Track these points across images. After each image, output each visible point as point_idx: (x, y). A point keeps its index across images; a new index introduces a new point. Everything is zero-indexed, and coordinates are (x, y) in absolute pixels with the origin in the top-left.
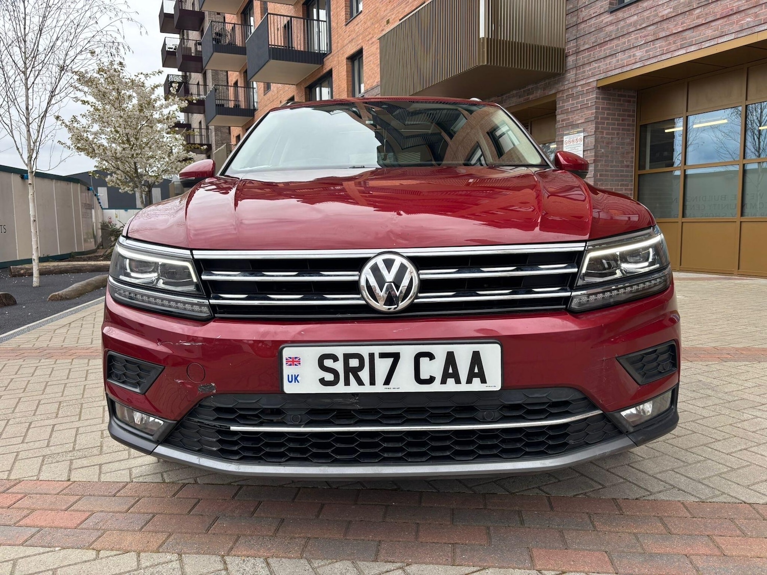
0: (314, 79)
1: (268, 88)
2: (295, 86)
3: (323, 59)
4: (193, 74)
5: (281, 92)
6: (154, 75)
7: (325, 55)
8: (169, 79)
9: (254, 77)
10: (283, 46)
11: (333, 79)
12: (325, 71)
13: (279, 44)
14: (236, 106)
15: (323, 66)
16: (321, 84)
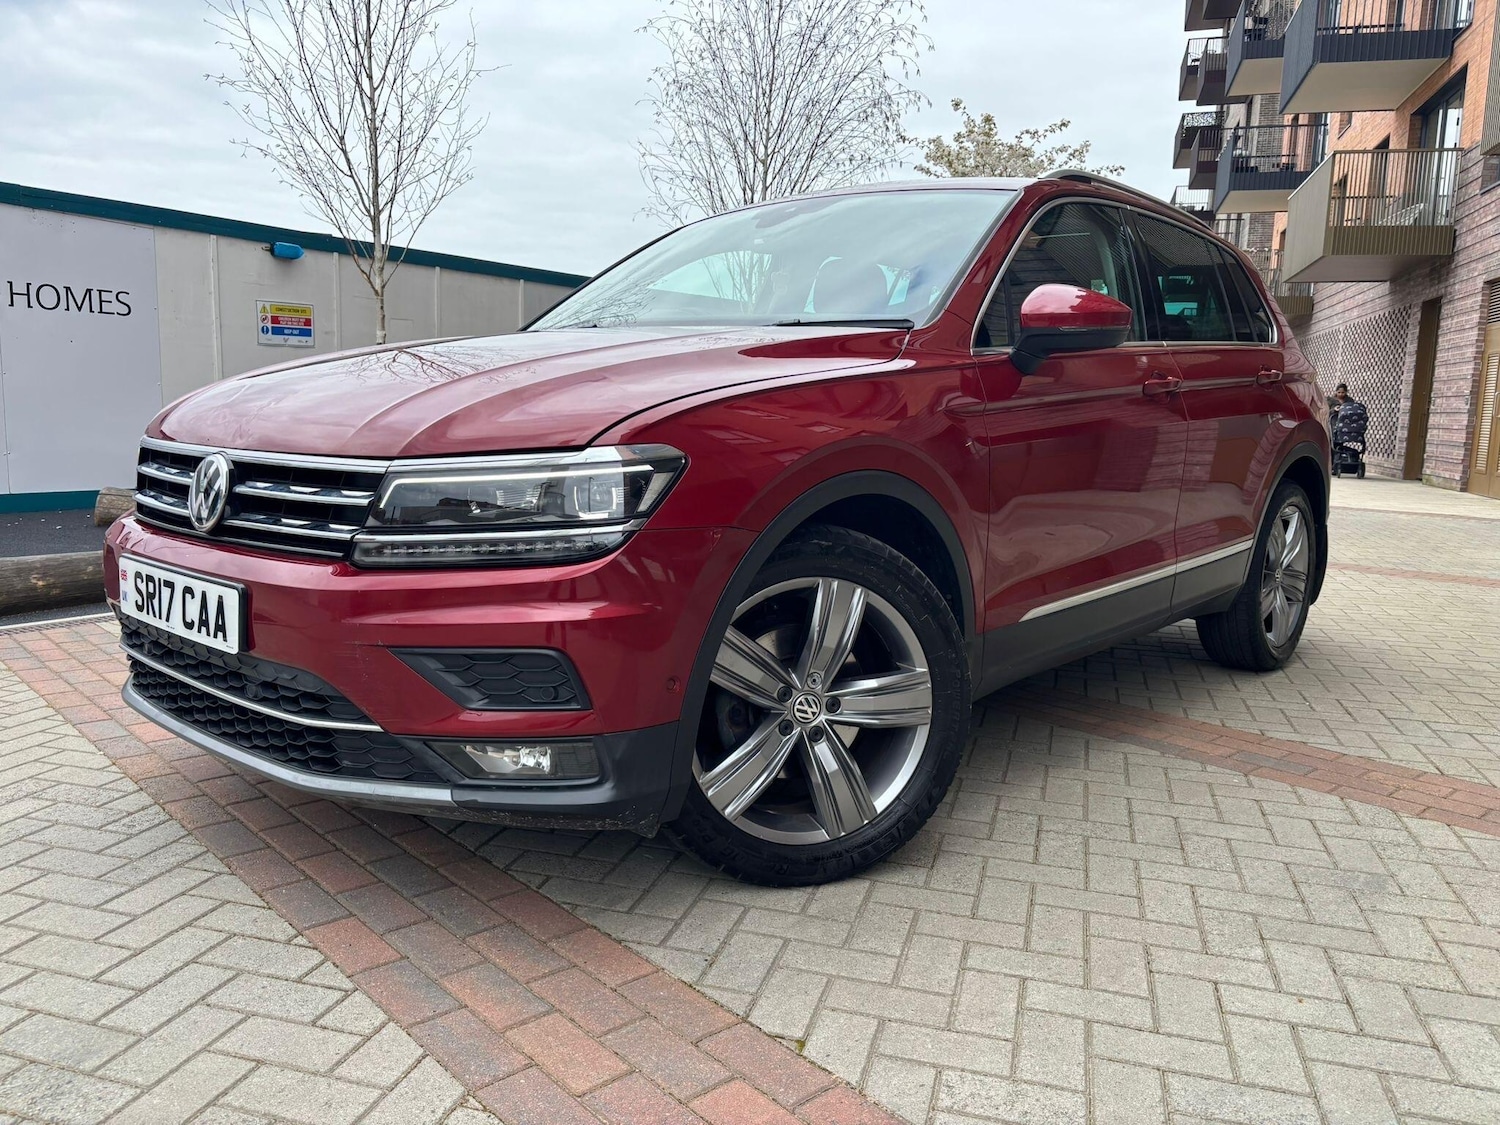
0: (1431, 93)
1: (1346, 123)
2: (1393, 113)
3: (1453, 42)
4: (1232, 106)
5: (1369, 128)
6: (1053, 131)
7: (1457, 33)
8: (1185, 123)
9: (1289, 106)
10: (1384, 26)
11: (1467, 89)
12: (1453, 71)
13: (1375, 23)
14: (1287, 168)
15: (1450, 59)
16: (1447, 101)
